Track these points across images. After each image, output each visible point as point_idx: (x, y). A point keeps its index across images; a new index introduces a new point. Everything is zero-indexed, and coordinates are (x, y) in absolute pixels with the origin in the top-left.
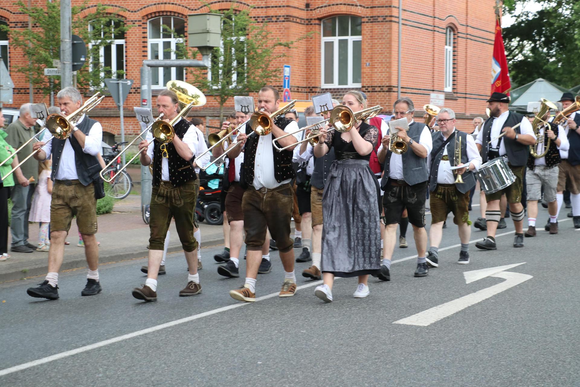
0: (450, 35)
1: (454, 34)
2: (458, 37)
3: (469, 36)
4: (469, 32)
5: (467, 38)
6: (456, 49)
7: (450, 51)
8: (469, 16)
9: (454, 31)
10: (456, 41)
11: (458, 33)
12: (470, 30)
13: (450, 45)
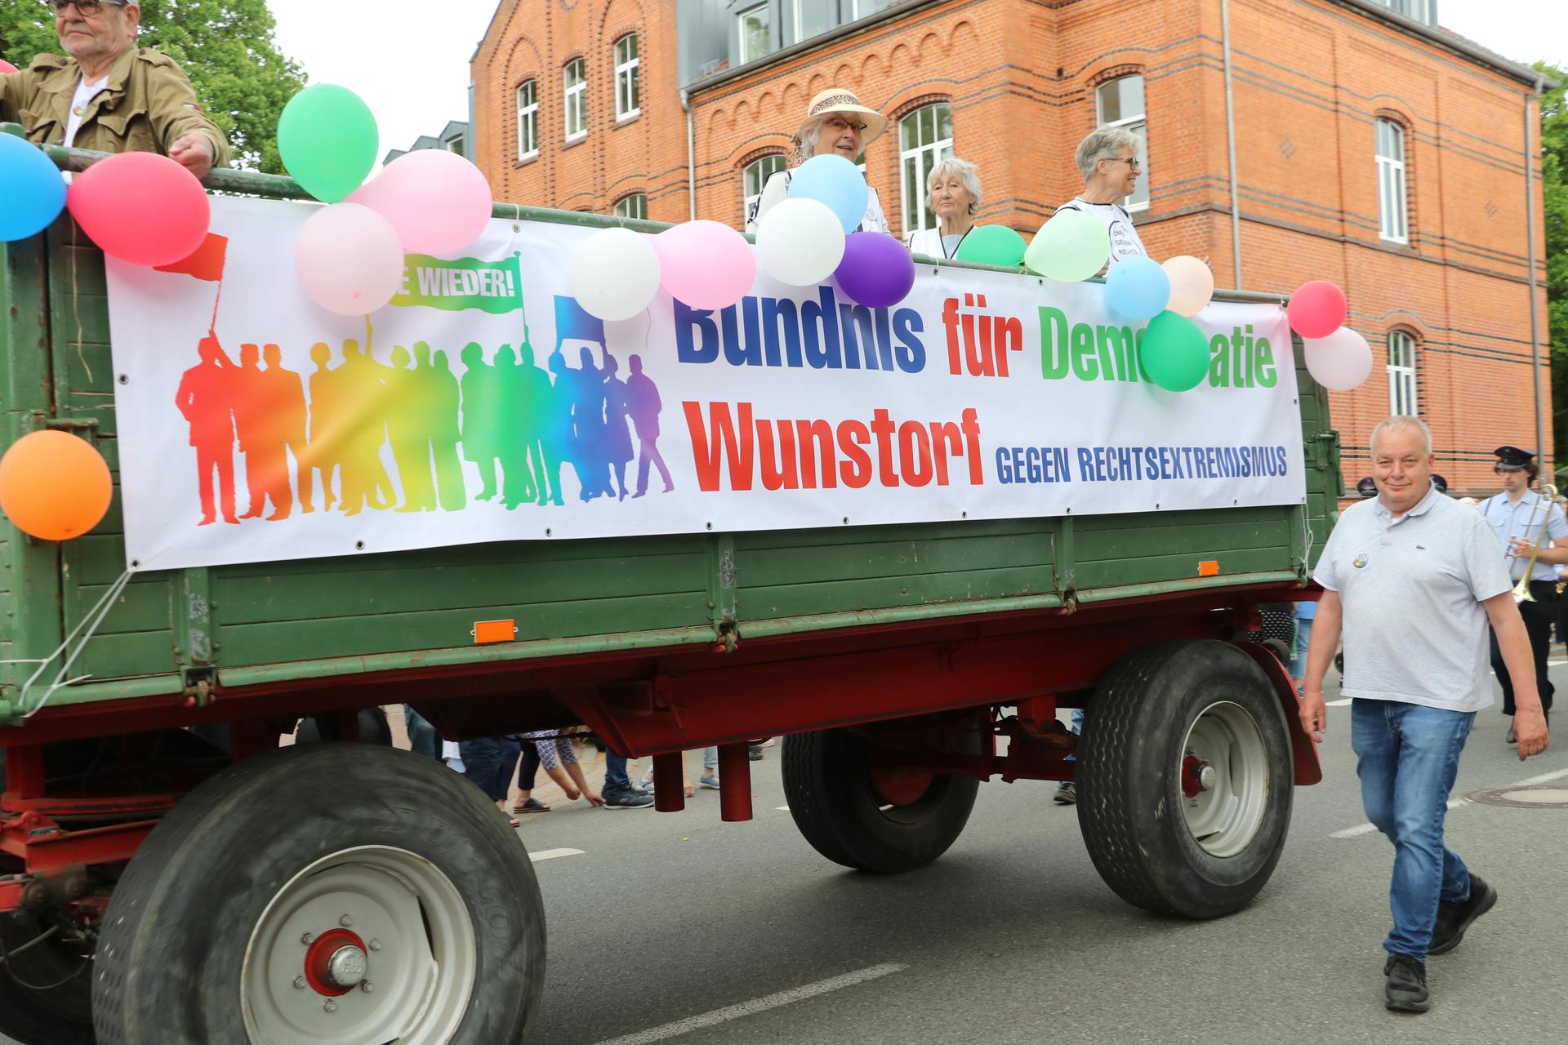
0: (1406, 347)
1: (1417, 345)
2: (1426, 349)
3: (1453, 348)
4: (1452, 340)
5: (1451, 352)
6: (1422, 372)
7: (1407, 377)
8: (1451, 312)
9: (1414, 338)
10: (1421, 356)
11: (1425, 341)
12: (1455, 337)
13: (1407, 364)
